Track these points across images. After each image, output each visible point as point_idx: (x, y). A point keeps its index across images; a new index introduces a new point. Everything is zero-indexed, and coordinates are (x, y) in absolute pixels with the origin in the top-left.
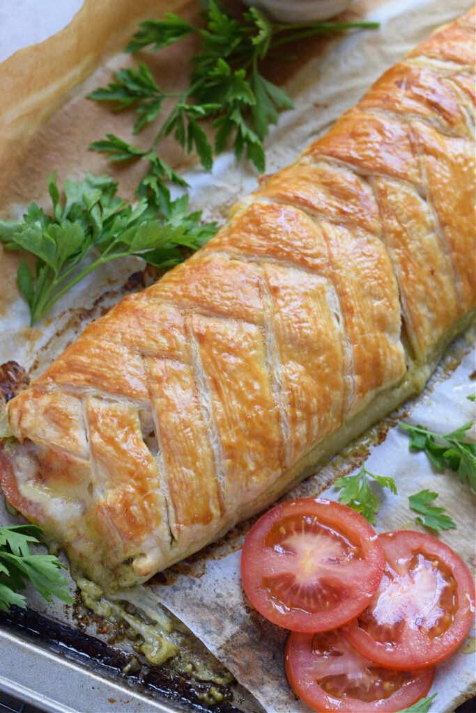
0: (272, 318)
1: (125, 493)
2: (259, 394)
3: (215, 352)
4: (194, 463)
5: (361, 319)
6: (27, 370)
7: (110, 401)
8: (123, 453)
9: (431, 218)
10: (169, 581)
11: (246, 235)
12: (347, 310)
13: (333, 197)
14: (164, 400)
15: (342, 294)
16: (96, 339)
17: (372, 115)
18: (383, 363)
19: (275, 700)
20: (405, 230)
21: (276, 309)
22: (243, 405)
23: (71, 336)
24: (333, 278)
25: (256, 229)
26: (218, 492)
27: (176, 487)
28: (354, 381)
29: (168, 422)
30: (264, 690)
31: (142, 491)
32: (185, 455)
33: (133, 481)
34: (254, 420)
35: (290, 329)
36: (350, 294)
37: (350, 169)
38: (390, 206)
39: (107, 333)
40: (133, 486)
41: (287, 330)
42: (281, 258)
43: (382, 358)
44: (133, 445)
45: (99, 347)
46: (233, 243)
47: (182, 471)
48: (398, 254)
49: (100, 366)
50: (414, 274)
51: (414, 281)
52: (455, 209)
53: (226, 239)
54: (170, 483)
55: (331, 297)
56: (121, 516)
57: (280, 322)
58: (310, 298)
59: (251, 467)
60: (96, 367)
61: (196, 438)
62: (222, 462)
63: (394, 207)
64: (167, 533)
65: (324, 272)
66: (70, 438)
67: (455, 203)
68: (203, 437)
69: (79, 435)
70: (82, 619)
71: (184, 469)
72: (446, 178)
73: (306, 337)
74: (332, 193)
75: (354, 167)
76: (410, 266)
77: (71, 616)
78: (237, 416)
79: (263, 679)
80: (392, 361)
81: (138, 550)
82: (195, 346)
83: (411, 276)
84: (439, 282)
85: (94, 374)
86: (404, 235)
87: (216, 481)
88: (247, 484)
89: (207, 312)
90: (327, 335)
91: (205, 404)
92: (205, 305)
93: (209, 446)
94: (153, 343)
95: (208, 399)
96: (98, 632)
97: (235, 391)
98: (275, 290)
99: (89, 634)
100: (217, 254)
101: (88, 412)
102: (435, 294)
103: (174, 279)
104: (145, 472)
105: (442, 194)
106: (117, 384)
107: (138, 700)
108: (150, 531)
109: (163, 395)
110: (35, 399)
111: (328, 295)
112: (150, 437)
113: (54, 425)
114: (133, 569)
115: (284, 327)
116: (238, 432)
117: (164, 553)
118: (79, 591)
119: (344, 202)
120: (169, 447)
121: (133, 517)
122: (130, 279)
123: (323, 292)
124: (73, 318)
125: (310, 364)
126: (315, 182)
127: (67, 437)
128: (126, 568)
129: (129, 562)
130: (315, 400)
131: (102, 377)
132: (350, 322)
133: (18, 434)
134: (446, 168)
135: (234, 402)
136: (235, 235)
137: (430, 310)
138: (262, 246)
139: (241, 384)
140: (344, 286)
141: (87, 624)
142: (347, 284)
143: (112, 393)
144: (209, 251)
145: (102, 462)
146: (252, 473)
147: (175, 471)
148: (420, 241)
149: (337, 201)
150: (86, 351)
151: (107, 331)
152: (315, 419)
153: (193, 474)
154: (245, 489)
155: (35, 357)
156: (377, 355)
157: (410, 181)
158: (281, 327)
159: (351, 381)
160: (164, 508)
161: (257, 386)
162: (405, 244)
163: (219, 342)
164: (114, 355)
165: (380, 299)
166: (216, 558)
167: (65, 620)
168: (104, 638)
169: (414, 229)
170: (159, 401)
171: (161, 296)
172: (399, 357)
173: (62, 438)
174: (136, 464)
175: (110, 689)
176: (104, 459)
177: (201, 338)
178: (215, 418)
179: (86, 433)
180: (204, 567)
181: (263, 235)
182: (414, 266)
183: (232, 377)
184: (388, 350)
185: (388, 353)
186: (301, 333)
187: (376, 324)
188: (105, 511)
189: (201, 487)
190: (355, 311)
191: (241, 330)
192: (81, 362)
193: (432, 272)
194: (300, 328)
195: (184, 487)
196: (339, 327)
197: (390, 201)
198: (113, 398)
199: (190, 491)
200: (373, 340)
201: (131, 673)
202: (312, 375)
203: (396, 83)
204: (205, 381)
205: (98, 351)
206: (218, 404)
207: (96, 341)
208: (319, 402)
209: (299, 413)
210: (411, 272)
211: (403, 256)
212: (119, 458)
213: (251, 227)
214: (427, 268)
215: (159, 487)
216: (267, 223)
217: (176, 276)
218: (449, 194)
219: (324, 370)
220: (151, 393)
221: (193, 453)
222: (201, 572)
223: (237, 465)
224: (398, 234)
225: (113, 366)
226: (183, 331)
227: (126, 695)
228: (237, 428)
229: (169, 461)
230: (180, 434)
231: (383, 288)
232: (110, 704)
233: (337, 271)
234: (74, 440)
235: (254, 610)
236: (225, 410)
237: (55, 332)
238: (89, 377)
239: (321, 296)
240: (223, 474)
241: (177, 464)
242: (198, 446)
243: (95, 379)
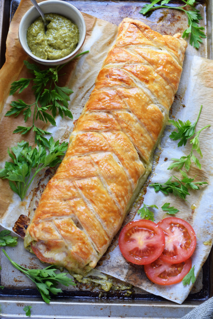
0: (100, 172)
1: (79, 246)
2: (106, 198)
3: (87, 191)
4: (96, 228)
5: (127, 161)
7: (61, 219)
8: (73, 234)
9: (135, 118)
10: (100, 264)
11: (80, 147)
12: (121, 159)
13: (102, 123)
14: (78, 212)
15: (118, 155)
16: (48, 200)
17: (103, 90)
18: (138, 171)
19: (148, 287)
20: (128, 125)
21: (100, 169)
22: (103, 204)
23: (36, 199)
24: (113, 151)
25: (82, 144)
26: (106, 233)
27: (93, 237)
28: (132, 181)
29: (82, 219)
30: (143, 285)
31: (84, 243)
32: (92, 227)
33: (79, 241)
34: (108, 207)
36: (120, 154)
37: (103, 112)
38: (121, 119)
39: (50, 198)
40: (80, 243)
41: (107, 175)
42: (95, 151)
44: (75, 229)
45: (50, 203)
46: (77, 151)
47: (93, 232)
48: (130, 134)
49: (53, 209)
50: (137, 138)
51: (137, 141)
52: (141, 112)
53: (73, 151)
54: (91, 237)
56: (81, 253)
57: (103, 173)
58: (109, 161)
59: (113, 221)
60: (52, 210)
61: (93, 220)
62: (104, 224)
63: (122, 120)
64: (96, 252)
65: (109, 150)
66: (54, 235)
67: (140, 111)
68: (95, 219)
69: (56, 233)
70: (80, 287)
71: (93, 231)
72: (135, 103)
73: (113, 174)
74: (101, 122)
75: (104, 111)
76: (134, 136)
77: (76, 287)
78: (102, 208)
79: (141, 282)
80: (140, 168)
81: (90, 261)
82: (80, 191)
83: (136, 140)
84: (145, 137)
85: (52, 213)
86: (129, 127)
87: (104, 230)
88: (113, 227)
89: (79, 178)
90: (119, 170)
91: (91, 208)
92: (78, 177)
93: (98, 220)
94: (66, 195)
95: (91, 206)
96: (86, 289)
97: (99, 201)
98: (97, 163)
99: (84, 290)
100: (73, 157)
101: (56, 225)
102: (145, 141)
103: (63, 170)
104: (82, 237)
105: (136, 109)
106: (61, 213)
107: (109, 305)
108: (91, 254)
109: (77, 211)
110: (37, 227)
111: (114, 157)
112: (78, 224)
113: (47, 233)
114: (90, 267)
115: (105, 174)
116: (105, 213)
117: (97, 258)
118: (75, 279)
119: (106, 124)
120: (86, 226)
121: (84, 252)
122: (46, 172)
123: (112, 157)
124: (34, 193)
125: (117, 182)
126: (94, 120)
127: (53, 235)
128: (87, 267)
129: (88, 265)
130: (123, 192)
131: (56, 212)
132: (124, 163)
133: (36, 239)
134: (133, 100)
135: (100, 204)
136: (76, 148)
137: (145, 147)
138: (87, 150)
139: (99, 197)
140: (117, 152)
141: (82, 287)
142: (118, 151)
143: (61, 216)
144: (70, 156)
145: (68, 239)
146: (114, 223)
147: (91, 233)
148: (135, 127)
149: (103, 124)
150: (46, 206)
151: (50, 197)
152: (125, 198)
153: (97, 231)
154: (113, 228)
155: (28, 211)
156: (136, 169)
157: (124, 109)
158: (104, 174)
159: (131, 181)
160: (92, 245)
161: (104, 196)
162: (130, 130)
163: (87, 187)
164: (56, 204)
165: (130, 151)
166: (112, 251)
167: (75, 289)
168: (88, 289)
169: (131, 124)
170: (76, 213)
171: (61, 178)
172: (142, 166)
173: (51, 236)
174: (78, 235)
175: (99, 306)
176: (68, 238)
177: (81, 188)
178: (96, 212)
179: (58, 232)
180: (109, 255)
181: (86, 146)
182: (135, 136)
183: (96, 197)
184: (138, 166)
185: (139, 167)
186: (111, 174)
187: (132, 160)
188: (75, 254)
189: (101, 234)
190: (124, 159)
191: (92, 180)
192: (47, 210)
193: (142, 135)
194: (110, 172)
195: (96, 236)
196: (121, 166)
197: (120, 118)
198: (62, 217)
199: (98, 237)
200: (133, 165)
201: (102, 297)
202: (119, 185)
203: (106, 76)
204: (88, 201)
205: (50, 205)
206: (95, 207)
207: (48, 201)
208: (124, 192)
209: (120, 199)
210: (135, 138)
212: (72, 236)
213: (80, 144)
214: (140, 135)
215: (88, 240)
216: (85, 141)
217: (63, 169)
218: (138, 108)
219: (122, 181)
220: (73, 212)
221: (94, 225)
222: (109, 257)
223: (109, 223)
224: (127, 128)
225: (58, 208)
226: (74, 188)
227: (105, 306)
228: (104, 212)
229: (88, 230)
230: (88, 221)
231: (129, 148)
232: (101, 310)
233: (113, 148)
234: (56, 235)
235: (130, 262)
236: (98, 208)
237: (30, 200)
238: (51, 214)
239: (112, 158)
240: (105, 227)
241: (91, 230)
242: (95, 222)
243: (54, 214)
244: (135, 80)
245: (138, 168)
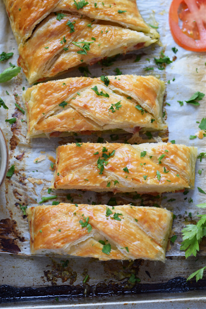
4: (135, 238)
16: (48, 223)
26: (153, 240)
27: (137, 253)
29: (111, 230)
32: (129, 237)
39: (52, 218)
47: (134, 245)
59: (156, 219)
60: (61, 235)
61: (127, 227)
62: (144, 227)
68: (129, 224)
85: (63, 238)
87: (149, 237)
88: (161, 227)
106: (77, 234)
109: (98, 222)
120: (120, 240)
131: (68, 236)
146: (159, 221)
147: (131, 247)
150: (49, 232)
153: (139, 242)
154: (162, 229)
164: (63, 223)
170: (99, 226)
189: (146, 245)
192: (52, 238)
199: (144, 250)
205: (54, 228)
207: (49, 225)
220: (92, 225)
221: (132, 234)
223: (151, 223)
225: (68, 229)
230: (120, 231)
238: (62, 241)
240: (148, 231)
241: (129, 244)
242: (131, 230)
243: (66, 240)
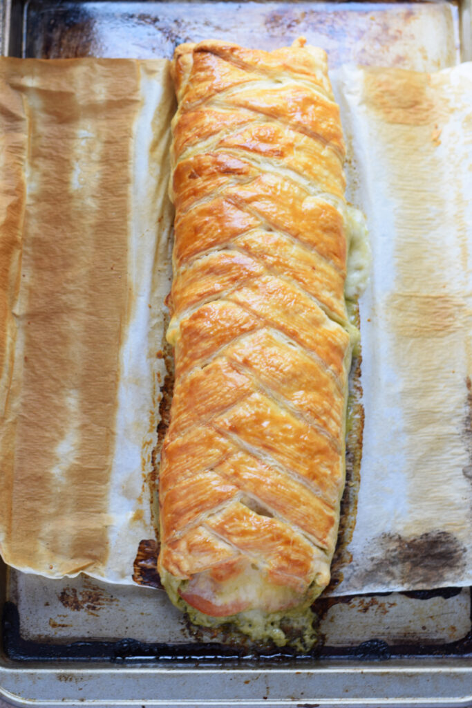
0: (261, 381)
1: (281, 553)
2: (293, 430)
3: (250, 431)
4: (299, 501)
5: (305, 333)
6: (155, 539)
7: (220, 511)
8: (258, 531)
9: (285, 238)
11: (197, 346)
12: (293, 335)
13: (220, 276)
14: (249, 483)
15: (282, 329)
16: (176, 484)
17: (196, 208)
18: (336, 344)
19: (456, 577)
20: (278, 257)
21: (258, 374)
22: (293, 444)
24: (268, 324)
25: (199, 338)
26: (324, 502)
27: (302, 523)
28: (333, 371)
29: (265, 493)
30: (446, 578)
31: (288, 542)
32: (290, 501)
33: (277, 543)
34: (307, 446)
35: (277, 378)
36: (286, 324)
37: (215, 251)
38: (258, 251)
39: (179, 476)
40: (281, 545)
41: (276, 380)
42: (230, 340)
43: (333, 342)
44: (255, 521)
45: (184, 488)
46: (193, 357)
47: (298, 512)
48: (288, 275)
49: (196, 498)
50: (307, 278)
51: (310, 283)
52: (295, 221)
53: (186, 359)
54: (296, 523)
55: (278, 336)
56: (290, 567)
57: (267, 379)
58: (268, 348)
59: (329, 472)
60: (193, 501)
61: (287, 486)
62: (312, 485)
63: (261, 250)
64: (319, 551)
65: (259, 325)
66: (220, 553)
67: (291, 218)
68: (289, 483)
69: (221, 546)
71: (297, 509)
72: (273, 207)
73: (289, 372)
74: (218, 274)
75: (217, 247)
76: (300, 276)
78: (297, 454)
79: (439, 574)
80: (339, 338)
81: (314, 574)
82: (235, 437)
83: (306, 281)
84: (322, 271)
85: (196, 506)
86: (281, 260)
87: (317, 498)
89: (222, 411)
90: (297, 360)
91: (272, 464)
92: (217, 408)
93: (296, 483)
94: (211, 458)
95: (270, 459)
97: (282, 441)
98: (246, 363)
100: (191, 372)
101: (214, 529)
102: (326, 280)
103: (182, 410)
104: (279, 532)
105: (280, 218)
106: (215, 499)
108: (311, 559)
109: (246, 481)
110: (176, 550)
111: (275, 336)
112: (261, 512)
113: (203, 554)
114: (319, 586)
115: (272, 379)
116: (305, 462)
117: (326, 562)
119: (228, 273)
120: (278, 506)
121: (297, 561)
123: (270, 337)
124: (150, 484)
125: (304, 386)
126: (202, 277)
127: (217, 554)
128: (313, 589)
129: (313, 584)
130: (325, 402)
131: (202, 502)
132: (302, 340)
133: (185, 577)
134: (267, 202)
135: (288, 448)
136: (190, 352)
137: (330, 291)
139: (280, 434)
140: (278, 323)
142: (279, 320)
143: (217, 506)
144: (185, 375)
145: (251, 549)
146: (332, 474)
147: (293, 515)
148: (292, 256)
149: (224, 277)
150: (178, 497)
151: (177, 474)
152: (334, 412)
153: (305, 507)
154: (335, 486)
155: (152, 527)
156: (330, 344)
157: (255, 227)
158: (270, 381)
159: (330, 372)
160: (306, 540)
161: (289, 427)
162: (286, 266)
163: (247, 423)
164: (196, 484)
165: (302, 311)
169: (283, 253)
170: (246, 486)
171: (186, 427)
172: (340, 332)
173: (214, 557)
174: (270, 532)
176: (249, 546)
177: (235, 429)
178: (286, 467)
179: (225, 542)
181: (206, 338)
182: (303, 274)
183: (272, 436)
184: (332, 335)
185: (334, 336)
186: (284, 374)
187: (314, 327)
188: (279, 572)
189: (314, 509)
190: (297, 331)
191: (251, 404)
192: (182, 506)
193: (314, 268)
194: (281, 371)
195: (307, 518)
196: (297, 349)
197: (255, 248)
198: (220, 507)
200: (321, 337)
202: (310, 390)
203: (190, 177)
204: (260, 452)
205: (185, 491)
206: (280, 457)
207: (177, 486)
208: (327, 401)
209: (324, 418)
210: (304, 279)
211: (291, 274)
212: (258, 538)
213: (194, 339)
214: (309, 269)
215: (293, 532)
216: (202, 328)
217: (181, 407)
218: (283, 216)
219: (312, 380)
220: (238, 486)
221: (295, 497)
222: (350, 557)
223: (322, 479)
224: (278, 263)
225: (202, 491)
226: (219, 435)
228: (302, 460)
229: (285, 513)
230: (278, 493)
231: (299, 303)
233: (266, 318)
234: (223, 551)
236: (288, 457)
237: (149, 502)
238: (195, 510)
239: (272, 341)
240: (317, 491)
241: (291, 510)
242: (293, 490)
243: (200, 507)
244: (253, 159)
245: (333, 338)
